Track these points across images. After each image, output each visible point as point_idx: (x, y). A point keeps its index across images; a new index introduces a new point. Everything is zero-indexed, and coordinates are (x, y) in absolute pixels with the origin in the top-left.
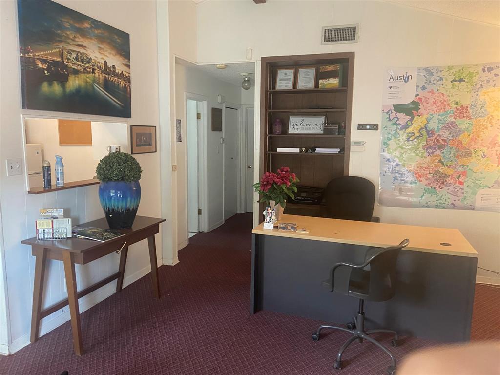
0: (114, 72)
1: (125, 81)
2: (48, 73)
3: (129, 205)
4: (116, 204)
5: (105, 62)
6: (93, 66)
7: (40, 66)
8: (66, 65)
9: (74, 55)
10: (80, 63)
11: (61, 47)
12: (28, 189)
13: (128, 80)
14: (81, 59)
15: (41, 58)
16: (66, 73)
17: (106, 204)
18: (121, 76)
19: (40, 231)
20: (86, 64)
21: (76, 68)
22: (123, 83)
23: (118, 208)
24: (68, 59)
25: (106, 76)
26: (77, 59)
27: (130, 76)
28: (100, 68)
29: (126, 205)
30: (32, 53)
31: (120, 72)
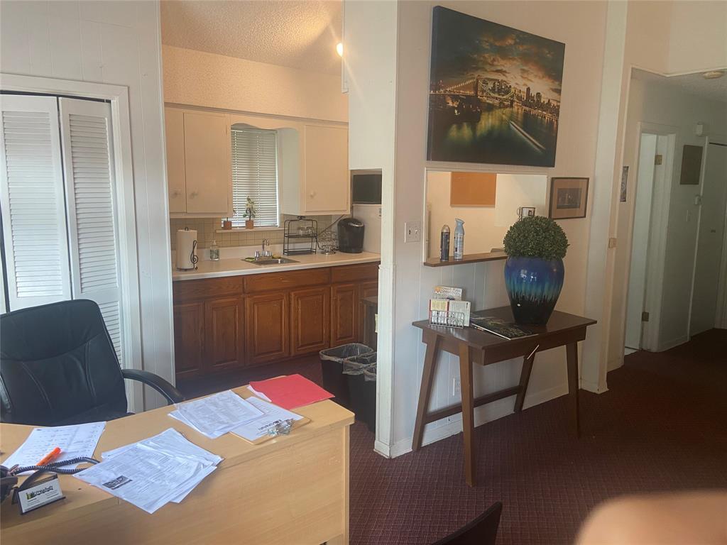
0: (538, 101)
1: (551, 113)
2: (458, 112)
3: (545, 293)
4: (528, 289)
5: (528, 89)
6: (512, 97)
7: (451, 104)
8: (479, 100)
9: (490, 85)
10: (496, 95)
11: (476, 76)
12: (424, 261)
13: (556, 111)
14: (498, 90)
15: (452, 93)
16: (479, 110)
17: (514, 289)
18: (546, 107)
19: (434, 312)
20: (503, 95)
21: (491, 102)
22: (548, 116)
23: (530, 295)
24: (483, 91)
25: (527, 109)
26: (493, 90)
27: (559, 106)
28: (520, 98)
29: (543, 291)
30: (442, 88)
31: (546, 102)
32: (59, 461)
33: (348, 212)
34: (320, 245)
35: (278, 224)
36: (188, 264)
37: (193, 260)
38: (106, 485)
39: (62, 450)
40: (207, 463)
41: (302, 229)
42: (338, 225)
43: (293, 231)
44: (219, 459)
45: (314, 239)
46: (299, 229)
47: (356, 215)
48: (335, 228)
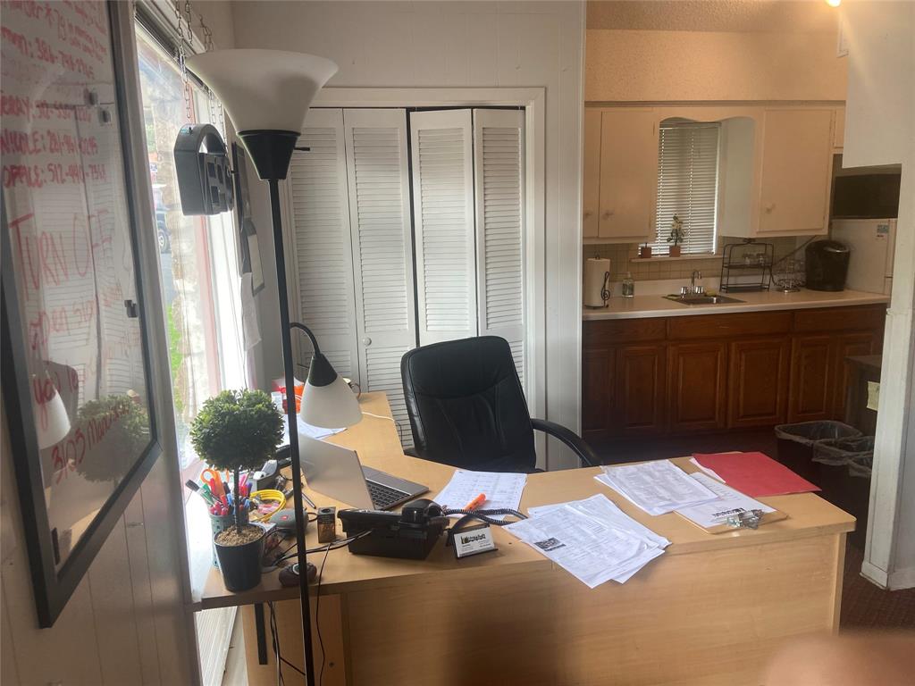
32: (486, 509)
33: (825, 232)
34: (776, 278)
35: (714, 251)
36: (597, 301)
37: (604, 295)
38: (538, 544)
39: (487, 498)
40: (651, 544)
41: (749, 256)
42: (806, 250)
43: (736, 259)
44: (665, 542)
45: (767, 271)
46: (745, 256)
47: (836, 236)
48: (801, 255)
